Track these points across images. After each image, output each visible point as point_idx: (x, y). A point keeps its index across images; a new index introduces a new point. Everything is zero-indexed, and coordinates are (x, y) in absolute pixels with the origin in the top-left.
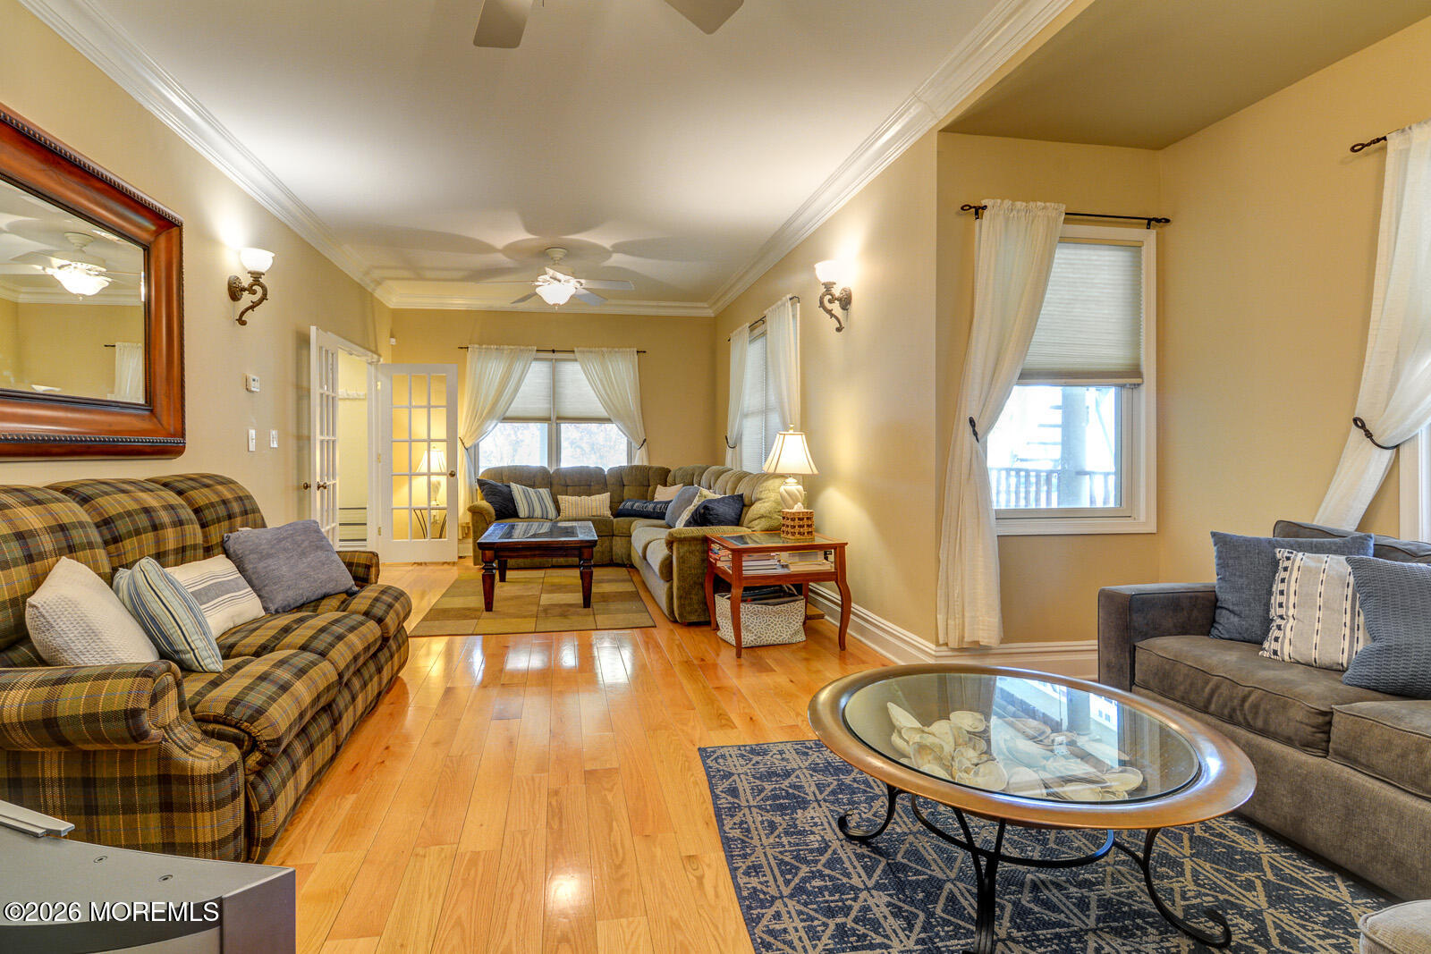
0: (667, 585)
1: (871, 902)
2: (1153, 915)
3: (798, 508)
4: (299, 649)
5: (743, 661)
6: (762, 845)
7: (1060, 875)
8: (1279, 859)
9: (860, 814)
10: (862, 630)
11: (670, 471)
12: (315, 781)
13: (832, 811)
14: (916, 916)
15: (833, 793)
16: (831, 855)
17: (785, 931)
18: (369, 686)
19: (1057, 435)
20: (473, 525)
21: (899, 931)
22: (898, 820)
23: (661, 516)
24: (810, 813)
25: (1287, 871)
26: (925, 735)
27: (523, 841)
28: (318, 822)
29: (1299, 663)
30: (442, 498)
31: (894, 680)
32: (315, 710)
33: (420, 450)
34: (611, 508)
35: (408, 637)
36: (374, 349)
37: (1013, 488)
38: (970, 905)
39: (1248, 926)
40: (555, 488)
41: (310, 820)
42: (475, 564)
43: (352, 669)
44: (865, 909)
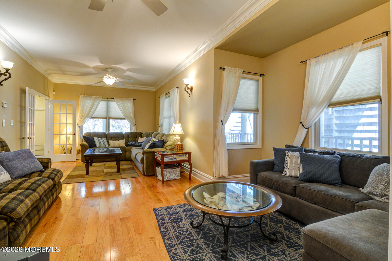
0: (143, 165)
1: (199, 242)
2: (261, 236)
3: (179, 143)
4: (26, 189)
5: (164, 184)
6: (171, 232)
7: (242, 229)
8: (286, 220)
9: (196, 221)
10: (195, 175)
11: (143, 133)
12: (32, 230)
13: (189, 221)
14: (210, 244)
15: (189, 216)
16: (189, 232)
17: (178, 253)
18: (49, 200)
19: (240, 125)
20: (81, 150)
21: (206, 248)
22: (205, 221)
23: (140, 146)
24: (183, 222)
25: (288, 223)
26: (212, 199)
27: (103, 240)
28: (34, 242)
29: (290, 176)
30: (71, 141)
31: (204, 186)
32: (32, 208)
33: (63, 127)
34: (125, 144)
35: (61, 184)
36: (47, 95)
37: (230, 138)
38: (222, 240)
39: (281, 236)
40: (108, 138)
41: (31, 242)
42: (82, 161)
43: (44, 195)
44: (198, 244)
